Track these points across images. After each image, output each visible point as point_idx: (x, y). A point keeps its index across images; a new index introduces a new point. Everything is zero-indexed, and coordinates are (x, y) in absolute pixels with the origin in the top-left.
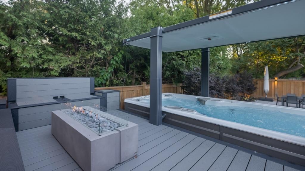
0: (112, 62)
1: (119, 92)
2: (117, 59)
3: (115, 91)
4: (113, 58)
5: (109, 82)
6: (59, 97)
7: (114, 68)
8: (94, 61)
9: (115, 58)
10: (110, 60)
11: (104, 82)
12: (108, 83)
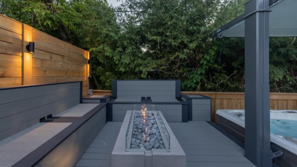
0: (201, 62)
1: (210, 100)
2: (208, 58)
3: (205, 98)
4: (203, 57)
5: (200, 85)
6: (146, 98)
7: (206, 68)
8: (180, 63)
9: (205, 57)
10: (200, 60)
11: (193, 86)
12: (199, 87)
